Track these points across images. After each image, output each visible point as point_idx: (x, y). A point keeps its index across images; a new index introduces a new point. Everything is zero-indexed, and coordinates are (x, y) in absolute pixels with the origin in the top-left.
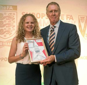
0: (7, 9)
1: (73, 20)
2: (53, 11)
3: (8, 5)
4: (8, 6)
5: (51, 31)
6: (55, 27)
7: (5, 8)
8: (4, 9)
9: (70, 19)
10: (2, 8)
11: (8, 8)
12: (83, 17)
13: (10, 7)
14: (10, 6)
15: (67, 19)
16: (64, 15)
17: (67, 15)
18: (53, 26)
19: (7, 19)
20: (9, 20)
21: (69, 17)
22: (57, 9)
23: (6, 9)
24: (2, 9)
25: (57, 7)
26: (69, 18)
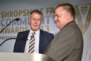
12: (86, 6)
15: (47, 14)
16: (43, 9)
17: (47, 9)
21: (50, 10)
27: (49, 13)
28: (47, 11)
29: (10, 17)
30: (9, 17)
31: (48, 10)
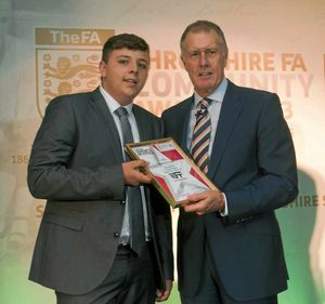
0: (83, 42)
1: (305, 70)
2: (203, 54)
3: (85, 30)
4: (84, 33)
5: (199, 114)
6: (210, 101)
7: (74, 38)
8: (71, 44)
9: (293, 70)
10: (65, 38)
11: (84, 38)
13: (90, 35)
14: (92, 31)
15: (284, 69)
16: (272, 55)
17: (284, 56)
18: (205, 99)
19: (82, 76)
20: (89, 80)
22: (213, 46)
23: (80, 44)
24: (65, 44)
25: (213, 40)
26: (289, 63)
27: (289, 67)
28: (285, 64)
29: (167, 67)
30: (163, 70)
31: (288, 59)
